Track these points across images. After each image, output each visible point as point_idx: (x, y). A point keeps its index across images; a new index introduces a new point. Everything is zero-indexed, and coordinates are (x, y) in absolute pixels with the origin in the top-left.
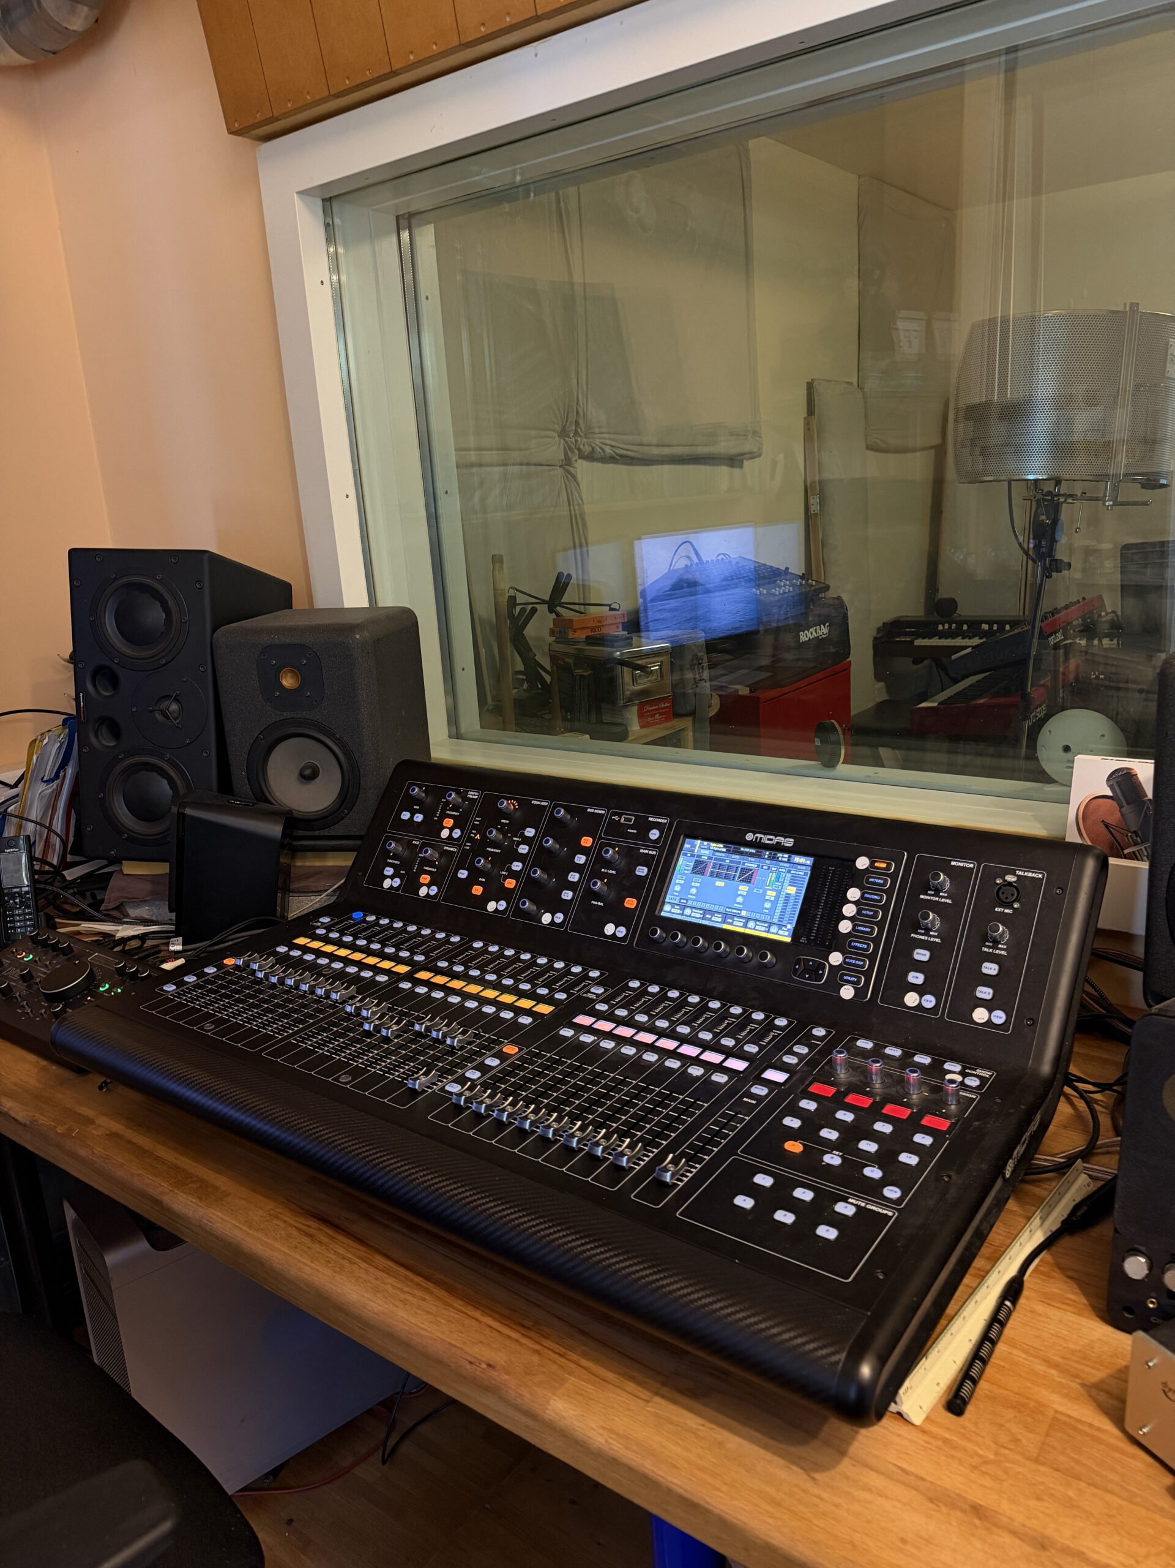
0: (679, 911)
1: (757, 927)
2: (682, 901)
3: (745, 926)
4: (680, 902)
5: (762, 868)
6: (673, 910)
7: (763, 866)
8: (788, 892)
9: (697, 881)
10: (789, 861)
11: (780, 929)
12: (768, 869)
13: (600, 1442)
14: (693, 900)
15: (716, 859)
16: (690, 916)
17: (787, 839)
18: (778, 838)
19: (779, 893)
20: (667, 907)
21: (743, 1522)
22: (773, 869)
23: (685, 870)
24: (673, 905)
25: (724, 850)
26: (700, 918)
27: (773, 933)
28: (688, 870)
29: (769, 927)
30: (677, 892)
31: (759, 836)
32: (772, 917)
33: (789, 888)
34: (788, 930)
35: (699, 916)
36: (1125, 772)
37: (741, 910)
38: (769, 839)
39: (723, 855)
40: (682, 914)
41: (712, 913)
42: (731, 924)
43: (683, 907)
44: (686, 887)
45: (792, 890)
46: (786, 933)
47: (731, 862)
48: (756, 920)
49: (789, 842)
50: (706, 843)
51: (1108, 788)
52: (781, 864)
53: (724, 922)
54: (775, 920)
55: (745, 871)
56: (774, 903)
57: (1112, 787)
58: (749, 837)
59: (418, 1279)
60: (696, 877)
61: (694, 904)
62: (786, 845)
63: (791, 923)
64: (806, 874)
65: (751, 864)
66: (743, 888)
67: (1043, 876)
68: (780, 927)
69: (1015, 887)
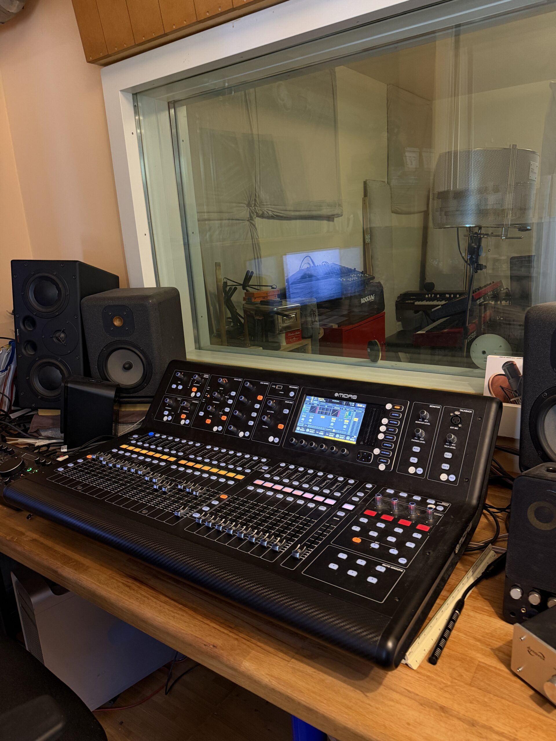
0: (303, 430)
1: (340, 437)
2: (305, 425)
3: (335, 437)
4: (304, 426)
5: (342, 409)
6: (301, 430)
7: (343, 408)
8: (354, 420)
9: (312, 416)
10: (355, 406)
11: (351, 438)
12: (345, 410)
13: (266, 681)
14: (310, 425)
15: (321, 405)
16: (309, 432)
17: (354, 396)
18: (350, 395)
19: (350, 421)
20: (298, 428)
21: (334, 717)
22: (348, 410)
23: (306, 411)
24: (301, 427)
25: (325, 401)
26: (313, 433)
27: (347, 440)
28: (308, 411)
29: (346, 437)
30: (302, 421)
31: (341, 394)
32: (347, 432)
33: (355, 418)
34: (355, 438)
35: (313, 432)
36: (511, 363)
37: (332, 429)
38: (345, 396)
39: (324, 403)
40: (305, 431)
41: (319, 431)
42: (328, 436)
43: (306, 428)
44: (307, 419)
45: (356, 420)
46: (354, 440)
47: (328, 406)
48: (339, 434)
49: (355, 397)
50: (316, 398)
51: (503, 371)
52: (351, 407)
53: (325, 435)
54: (349, 434)
55: (334, 411)
56: (348, 426)
57: (504, 370)
58: (336, 395)
59: (180, 606)
60: (311, 414)
61: (311, 427)
62: (353, 398)
63: (356, 435)
64: (363, 412)
65: (337, 407)
66: (334, 419)
67: (472, 412)
68: (351, 437)
69: (459, 417)
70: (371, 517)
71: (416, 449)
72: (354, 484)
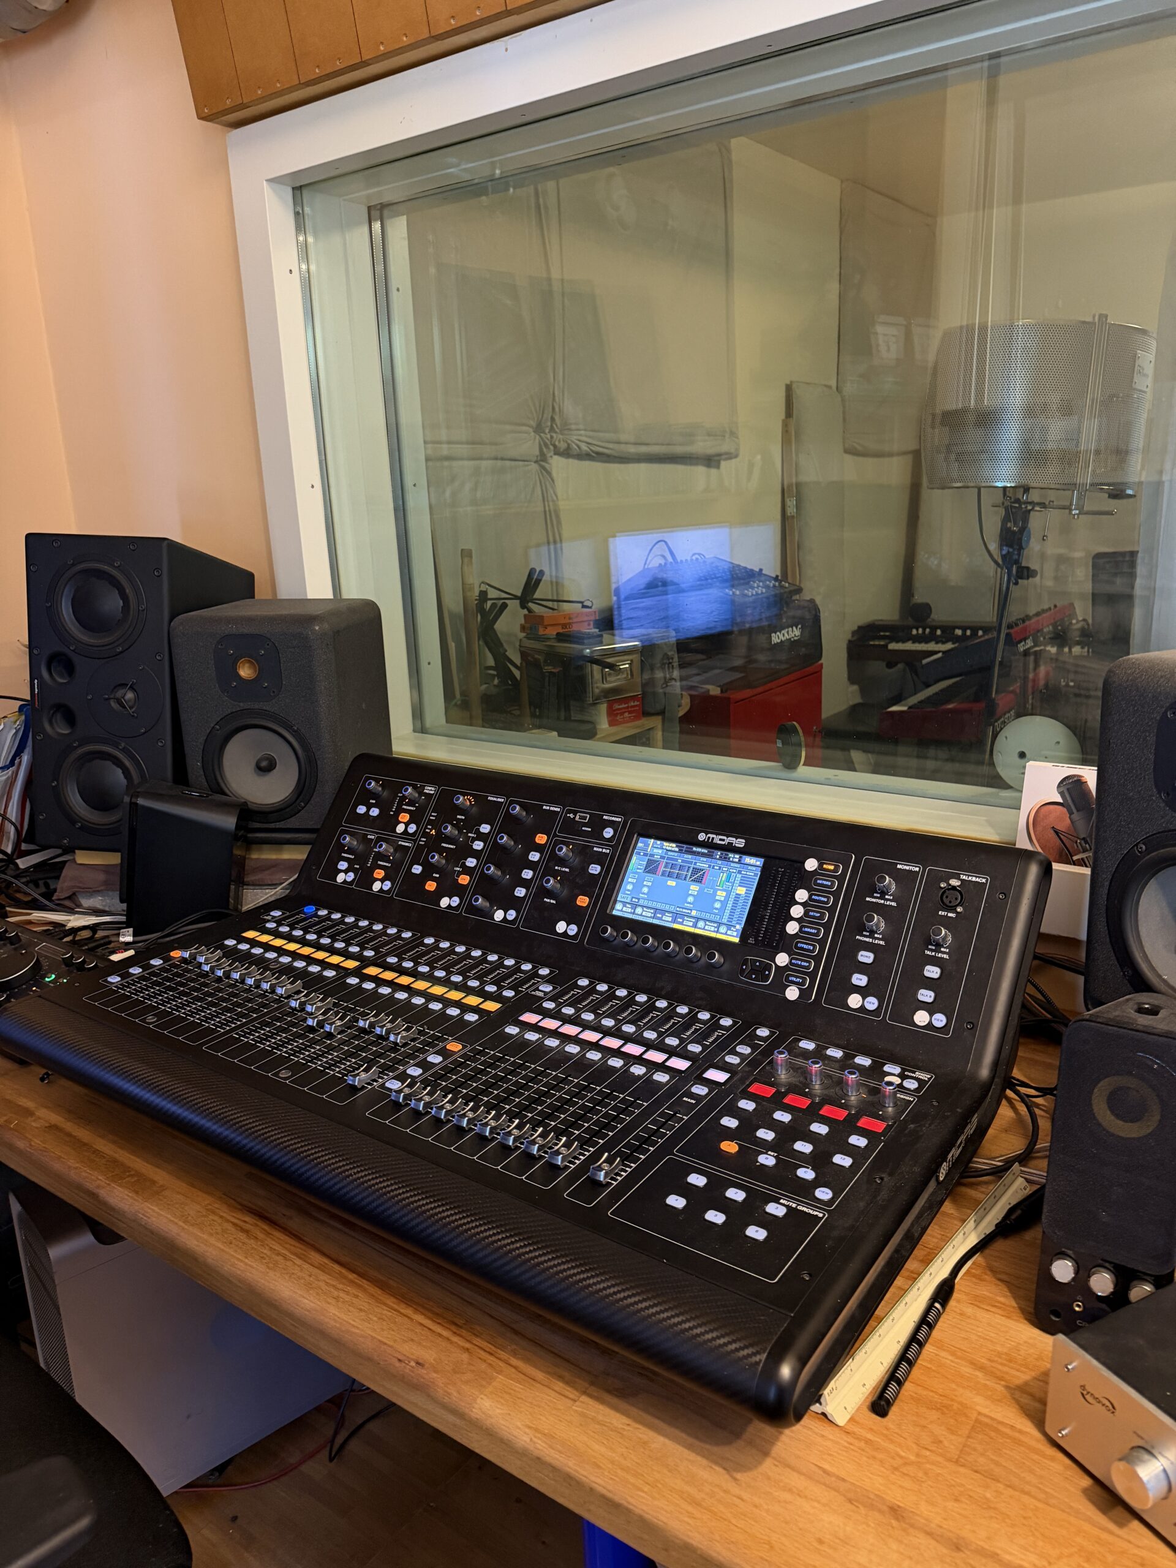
0: (630, 910)
1: (707, 927)
2: (634, 900)
3: (695, 926)
4: (631, 901)
5: (713, 868)
6: (624, 909)
7: (714, 866)
8: (738, 892)
9: (649, 881)
10: (739, 862)
11: (729, 929)
12: (719, 869)
14: (645, 899)
15: (668, 858)
16: (641, 915)
17: (739, 840)
18: (730, 838)
19: (729, 893)
20: (619, 906)
22: (724, 869)
23: (638, 869)
24: (624, 904)
25: (677, 849)
26: (650, 917)
27: (721, 933)
28: (640, 869)
29: (718, 927)
30: (628, 890)
31: (711, 836)
32: (722, 917)
33: (739, 888)
34: (737, 931)
35: (649, 915)
36: (1076, 779)
37: (691, 910)
38: (721, 840)
39: (676, 854)
40: (634, 913)
41: (663, 912)
42: (681, 923)
43: (635, 906)
44: (638, 886)
45: (742, 891)
46: (735, 934)
47: (683, 861)
48: (705, 920)
49: (740, 843)
50: (659, 842)
51: (1059, 795)
52: (732, 865)
53: (674, 921)
54: (725, 921)
55: (696, 870)
56: (724, 903)
57: (1062, 794)
58: (702, 837)
59: (352, 1276)
60: (648, 876)
61: (646, 903)
62: (737, 845)
63: (740, 924)
64: (756, 875)
65: (702, 863)
66: (694, 888)
67: (987, 881)
68: (729, 927)
69: (960, 892)
70: (763, 1098)
71: (866, 957)
72: (731, 1027)
